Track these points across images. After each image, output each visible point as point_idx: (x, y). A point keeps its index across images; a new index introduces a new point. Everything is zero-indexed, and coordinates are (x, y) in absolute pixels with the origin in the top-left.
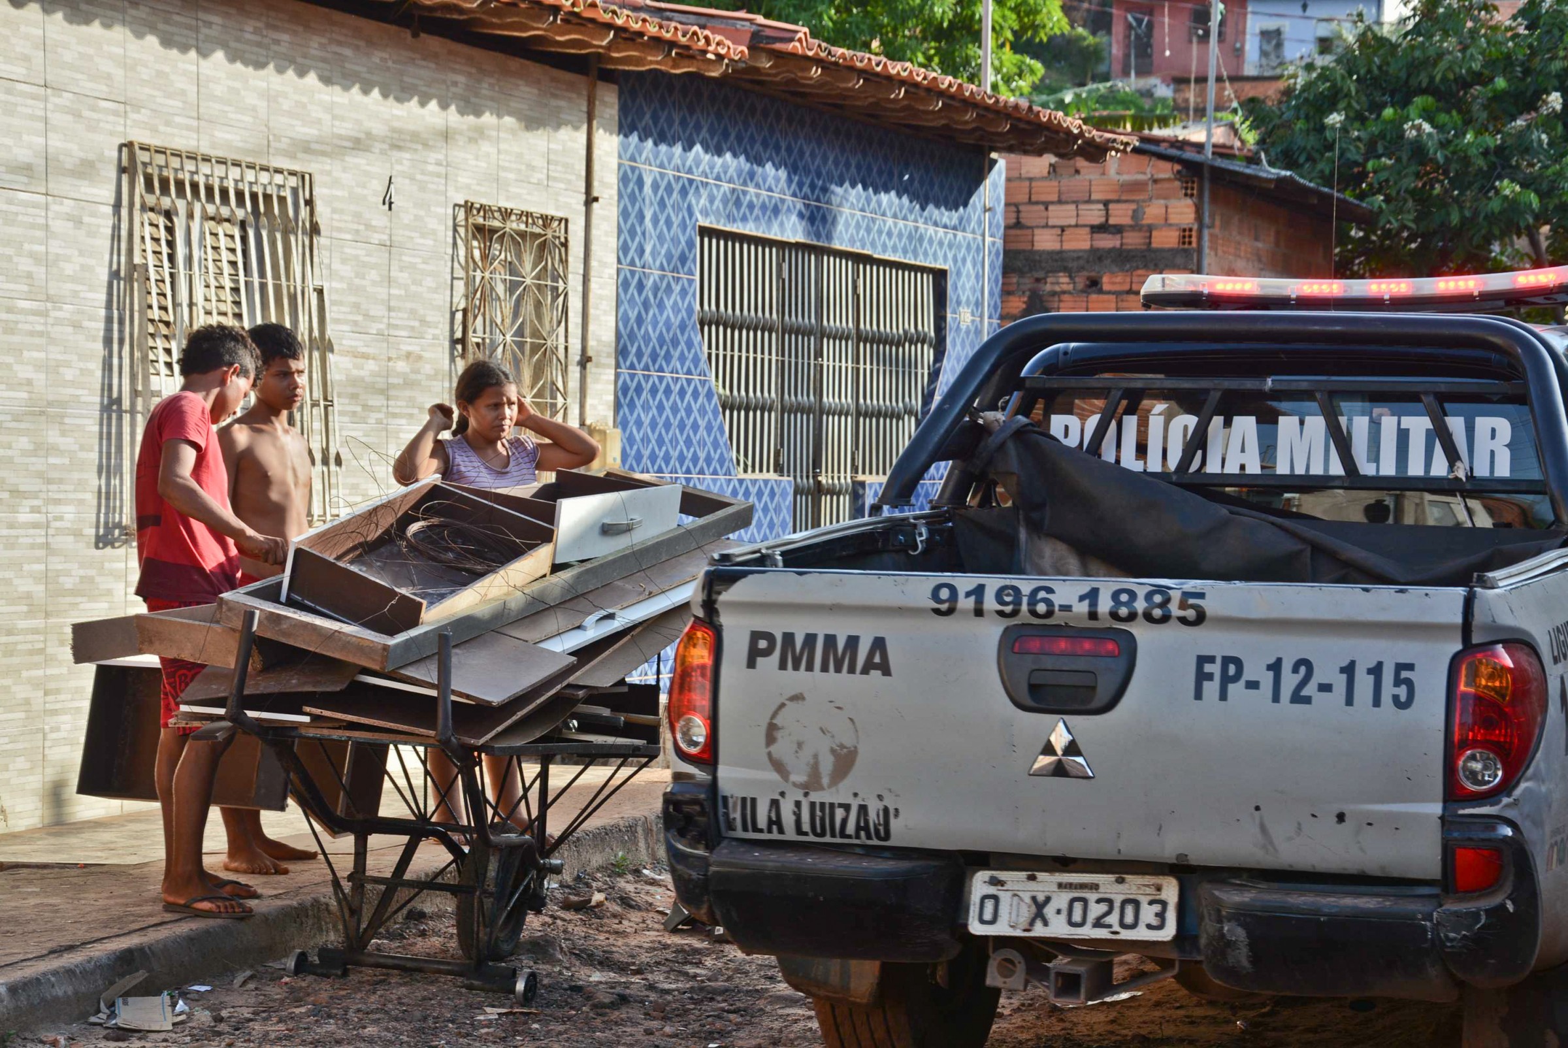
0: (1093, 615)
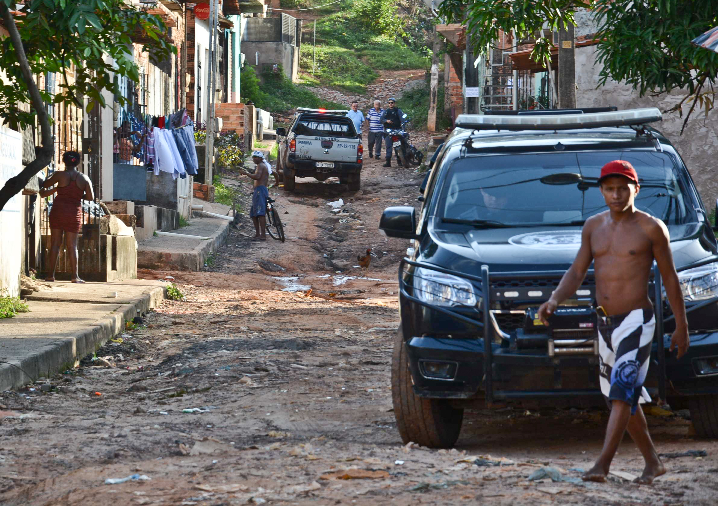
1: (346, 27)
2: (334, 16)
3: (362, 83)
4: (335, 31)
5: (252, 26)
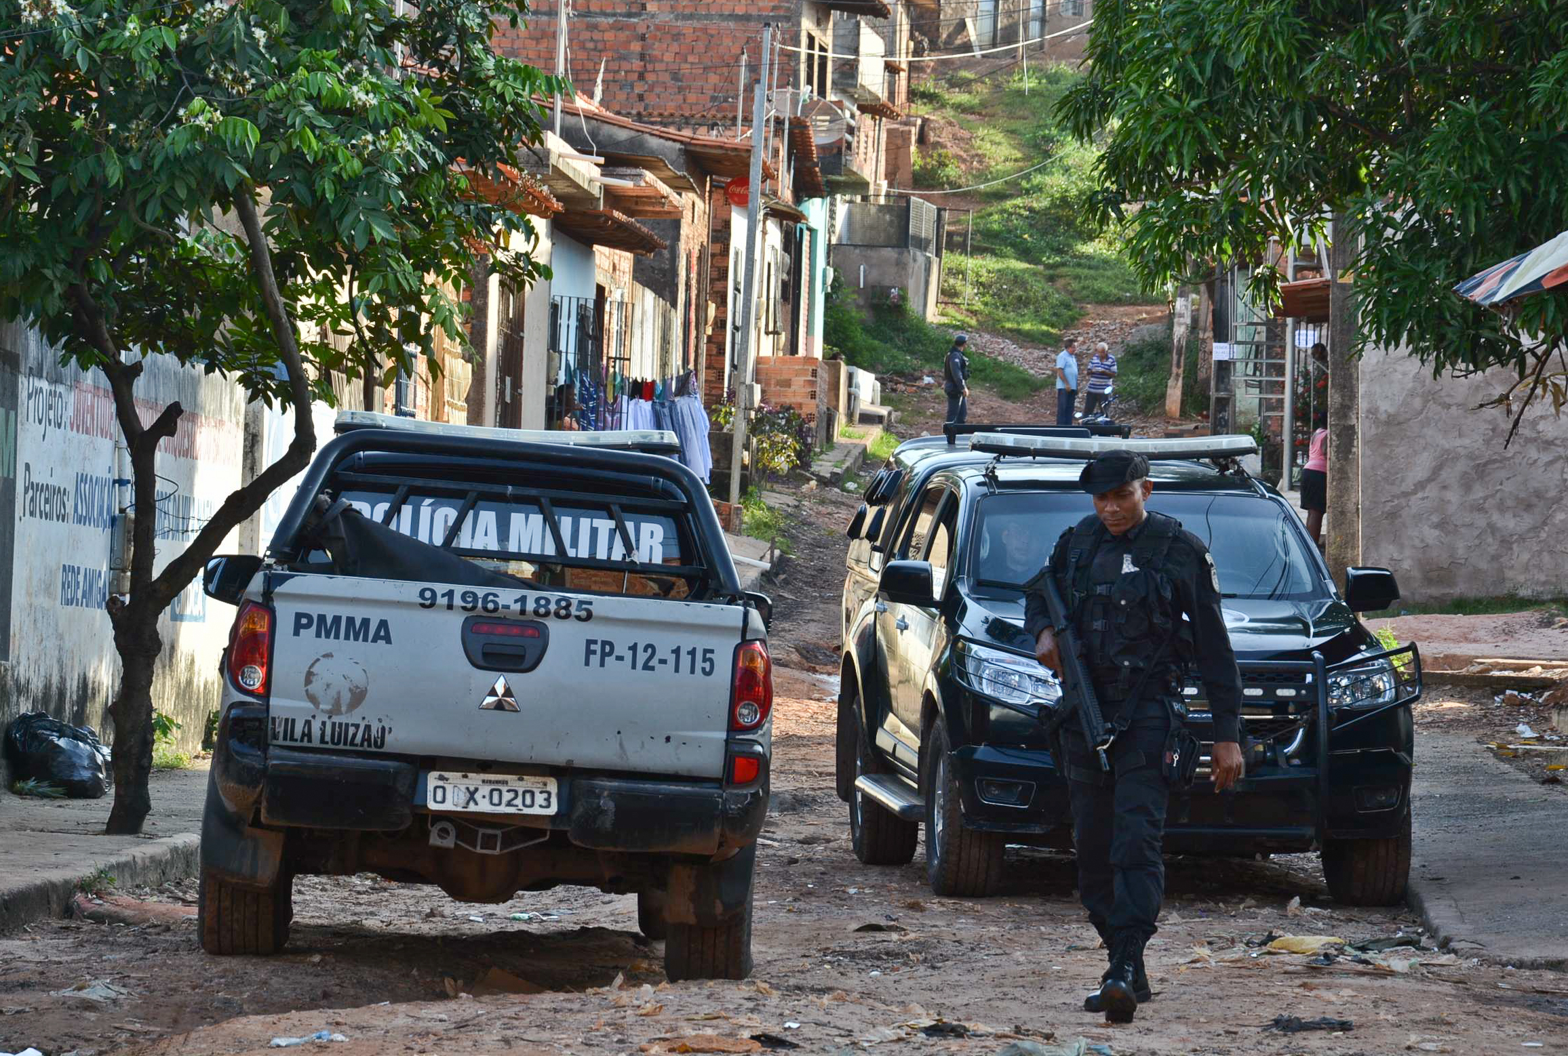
1: (1031, 225)
2: (1008, 204)
3: (1053, 326)
4: (1010, 232)
5: (858, 217)
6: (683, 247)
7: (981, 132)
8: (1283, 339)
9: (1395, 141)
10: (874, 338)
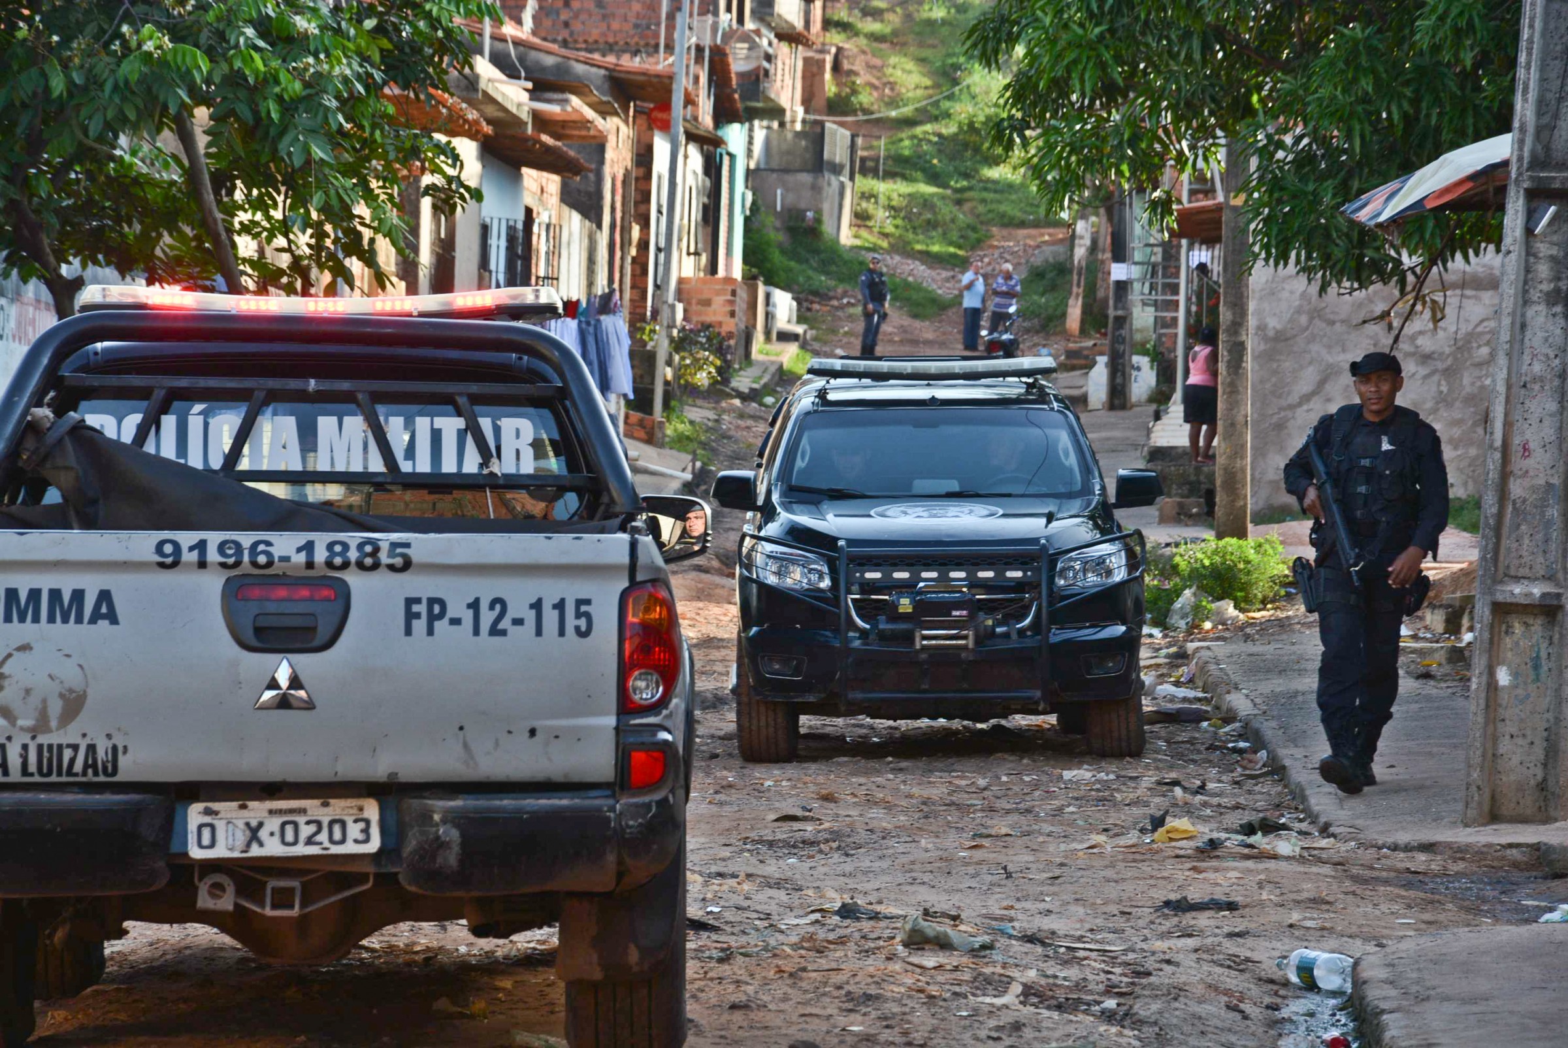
0: (310, 565)
1: (940, 151)
2: (919, 130)
3: (960, 247)
4: (920, 157)
5: (774, 143)
6: (607, 170)
7: (893, 60)
8: (1178, 259)
9: (1286, 67)
10: (791, 259)
